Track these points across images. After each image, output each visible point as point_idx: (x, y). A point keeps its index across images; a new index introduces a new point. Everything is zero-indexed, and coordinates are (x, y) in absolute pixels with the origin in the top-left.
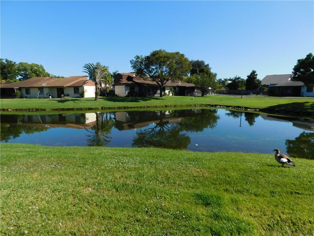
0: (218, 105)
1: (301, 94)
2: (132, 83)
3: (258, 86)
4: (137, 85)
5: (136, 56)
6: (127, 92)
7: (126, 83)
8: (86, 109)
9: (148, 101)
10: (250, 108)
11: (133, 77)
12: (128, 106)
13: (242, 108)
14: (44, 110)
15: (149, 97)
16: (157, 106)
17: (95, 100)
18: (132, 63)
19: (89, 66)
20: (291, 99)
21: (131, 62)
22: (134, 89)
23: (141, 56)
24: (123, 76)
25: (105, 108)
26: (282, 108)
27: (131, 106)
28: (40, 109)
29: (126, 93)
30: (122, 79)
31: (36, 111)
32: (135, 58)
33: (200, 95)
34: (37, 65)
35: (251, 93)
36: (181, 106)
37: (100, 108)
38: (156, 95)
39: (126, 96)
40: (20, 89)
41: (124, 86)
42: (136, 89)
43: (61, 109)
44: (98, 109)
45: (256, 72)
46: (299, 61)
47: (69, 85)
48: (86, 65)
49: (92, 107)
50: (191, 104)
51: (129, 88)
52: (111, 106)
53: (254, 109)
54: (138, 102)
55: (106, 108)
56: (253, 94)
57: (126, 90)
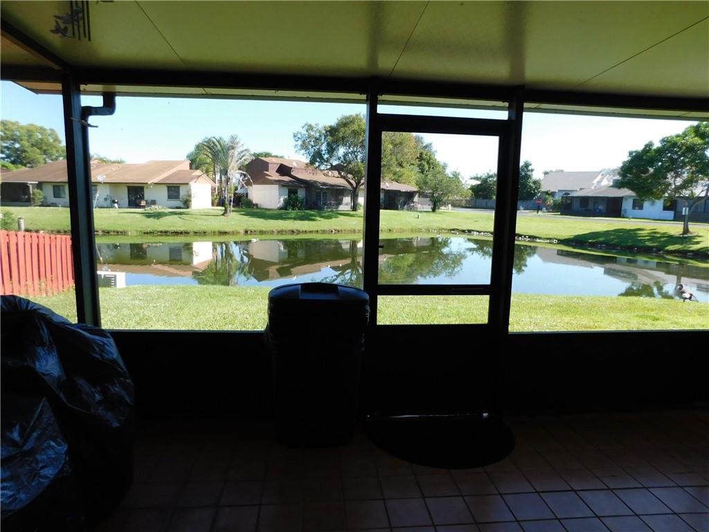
0: (473, 231)
1: (622, 213)
2: (290, 181)
3: (535, 194)
4: (303, 186)
5: (306, 124)
6: (282, 200)
7: (279, 181)
8: (214, 232)
9: (334, 219)
10: (540, 238)
11: (292, 168)
12: (299, 228)
13: (525, 236)
14: (123, 233)
15: (329, 210)
16: (354, 230)
17: (223, 215)
18: (296, 139)
19: (213, 142)
20: (611, 222)
21: (295, 136)
22: (295, 192)
23: (317, 124)
24: (270, 165)
25: (251, 232)
26: (601, 239)
27: (304, 229)
28: (114, 232)
29: (279, 202)
30: (268, 171)
31: (103, 235)
32: (303, 127)
33: (429, 208)
34: (42, 130)
35: (521, 208)
36: (402, 231)
37: (243, 232)
38: (341, 208)
39: (281, 209)
40: (40, 185)
41: (276, 187)
42: (301, 194)
43: (161, 232)
44: (239, 233)
45: (531, 165)
46: (631, 153)
47: (156, 180)
48: (206, 140)
49: (227, 230)
50: (420, 227)
51: (286, 191)
52: (263, 229)
53: (548, 239)
54: (313, 220)
55: (255, 231)
56: (524, 210)
57: (280, 195)
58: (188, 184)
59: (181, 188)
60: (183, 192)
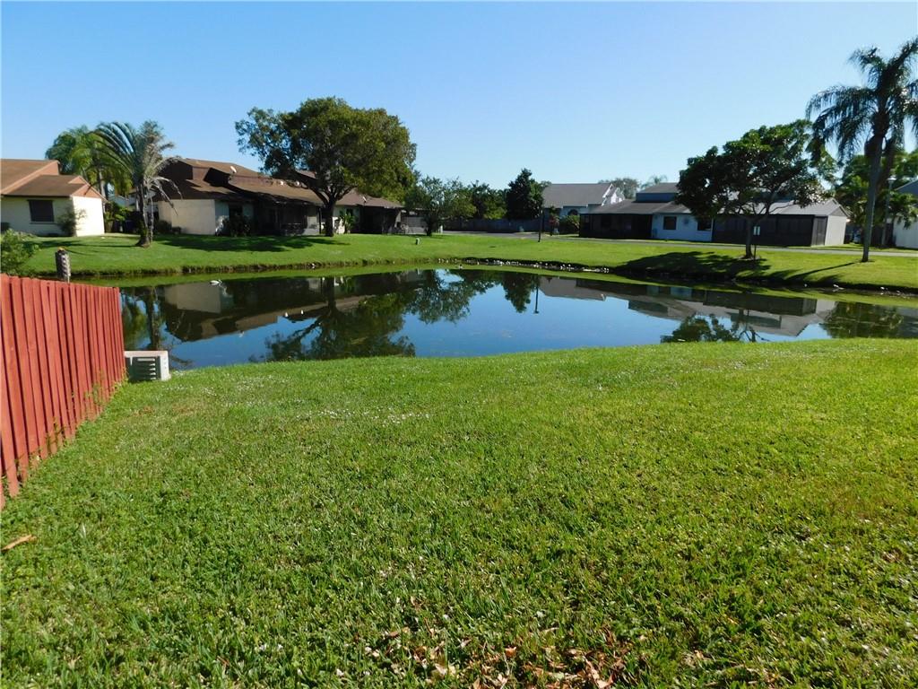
0: (496, 260)
1: (652, 234)
2: (230, 194)
4: (250, 200)
5: (253, 110)
6: (221, 220)
7: (213, 193)
8: (135, 272)
9: (307, 248)
10: (587, 267)
11: (229, 175)
12: (264, 262)
13: (567, 265)
15: (292, 235)
17: (138, 245)
18: (240, 130)
19: (115, 132)
20: (659, 245)
21: (238, 127)
22: (240, 211)
23: (270, 111)
24: (194, 171)
25: (193, 269)
26: (661, 266)
27: (273, 263)
29: (217, 225)
30: (191, 179)
32: (249, 114)
35: (522, 230)
36: (404, 262)
37: (179, 269)
38: (307, 232)
39: (220, 234)
41: (211, 202)
42: (248, 212)
44: (175, 272)
45: (530, 174)
48: (102, 127)
49: (156, 268)
50: (425, 256)
51: (226, 208)
52: (211, 265)
53: (597, 267)
54: (279, 250)
55: (199, 268)
56: (526, 232)
57: (218, 214)
58: (67, 197)
59: (54, 204)
60: (58, 210)
